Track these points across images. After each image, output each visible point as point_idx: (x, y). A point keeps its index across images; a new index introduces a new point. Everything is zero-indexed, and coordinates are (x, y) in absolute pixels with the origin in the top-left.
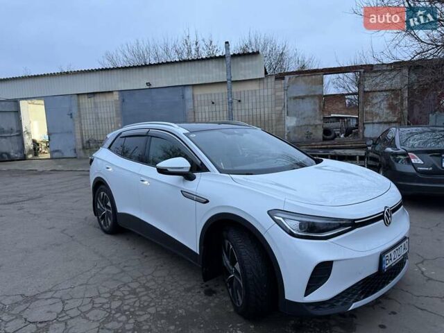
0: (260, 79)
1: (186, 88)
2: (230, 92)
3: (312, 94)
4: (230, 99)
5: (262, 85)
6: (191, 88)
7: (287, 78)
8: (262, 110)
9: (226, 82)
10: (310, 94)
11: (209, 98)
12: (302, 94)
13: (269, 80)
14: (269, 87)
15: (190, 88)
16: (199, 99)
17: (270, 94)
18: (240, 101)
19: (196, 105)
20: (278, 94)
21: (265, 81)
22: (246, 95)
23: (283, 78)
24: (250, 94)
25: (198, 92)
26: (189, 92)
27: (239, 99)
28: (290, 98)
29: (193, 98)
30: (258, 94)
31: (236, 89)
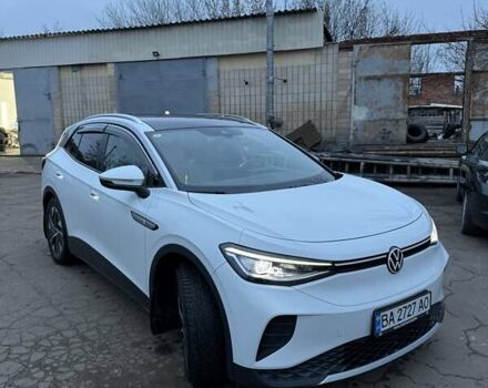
0: (316, 49)
1: (209, 60)
3: (394, 73)
4: (271, 78)
5: (319, 58)
6: (216, 59)
7: (356, 47)
8: (318, 95)
9: (264, 53)
10: (390, 73)
11: (242, 76)
12: (378, 73)
13: (330, 51)
14: (330, 60)
15: (214, 61)
16: (227, 77)
17: (330, 71)
18: (285, 81)
19: (222, 86)
20: (341, 71)
21: (324, 52)
22: (295, 72)
23: (351, 49)
24: (301, 69)
25: (226, 66)
26: (212, 67)
27: (284, 78)
28: (360, 78)
29: (219, 76)
30: (312, 71)
31: (280, 63)
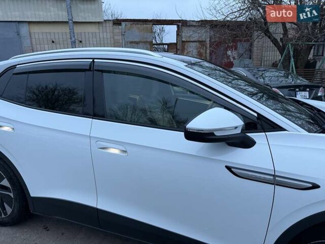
0: (99, 23)
1: (21, 25)
2: (72, 33)
3: (145, 40)
4: (73, 39)
5: (101, 28)
6: (27, 24)
7: (123, 24)
9: (66, 23)
10: (143, 41)
11: (49, 37)
12: (136, 40)
13: (108, 25)
14: (108, 30)
15: (26, 26)
16: (37, 37)
17: (109, 37)
18: (81, 42)
19: (34, 43)
20: (116, 37)
21: (104, 25)
22: (87, 36)
23: (120, 24)
24: (91, 36)
25: (35, 29)
26: (24, 29)
27: (80, 40)
28: (127, 42)
29: (30, 36)
30: (98, 37)
31: (78, 29)
